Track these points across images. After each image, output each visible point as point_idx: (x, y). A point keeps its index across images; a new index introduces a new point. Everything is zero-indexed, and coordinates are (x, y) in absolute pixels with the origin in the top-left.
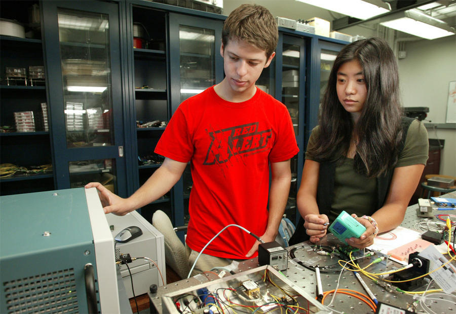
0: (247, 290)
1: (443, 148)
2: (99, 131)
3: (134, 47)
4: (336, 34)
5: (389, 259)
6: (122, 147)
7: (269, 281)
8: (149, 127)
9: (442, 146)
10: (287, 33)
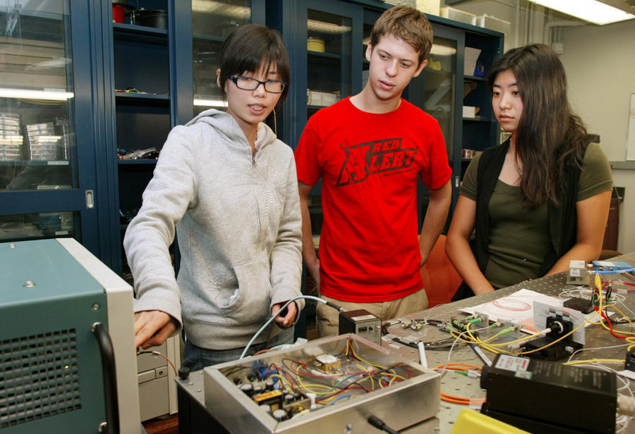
0: (323, 364)
1: (622, 200)
2: (50, 163)
3: (114, 21)
4: (450, 10)
5: (521, 331)
6: (92, 191)
7: (353, 356)
8: (138, 158)
9: (620, 198)
10: (372, 6)
